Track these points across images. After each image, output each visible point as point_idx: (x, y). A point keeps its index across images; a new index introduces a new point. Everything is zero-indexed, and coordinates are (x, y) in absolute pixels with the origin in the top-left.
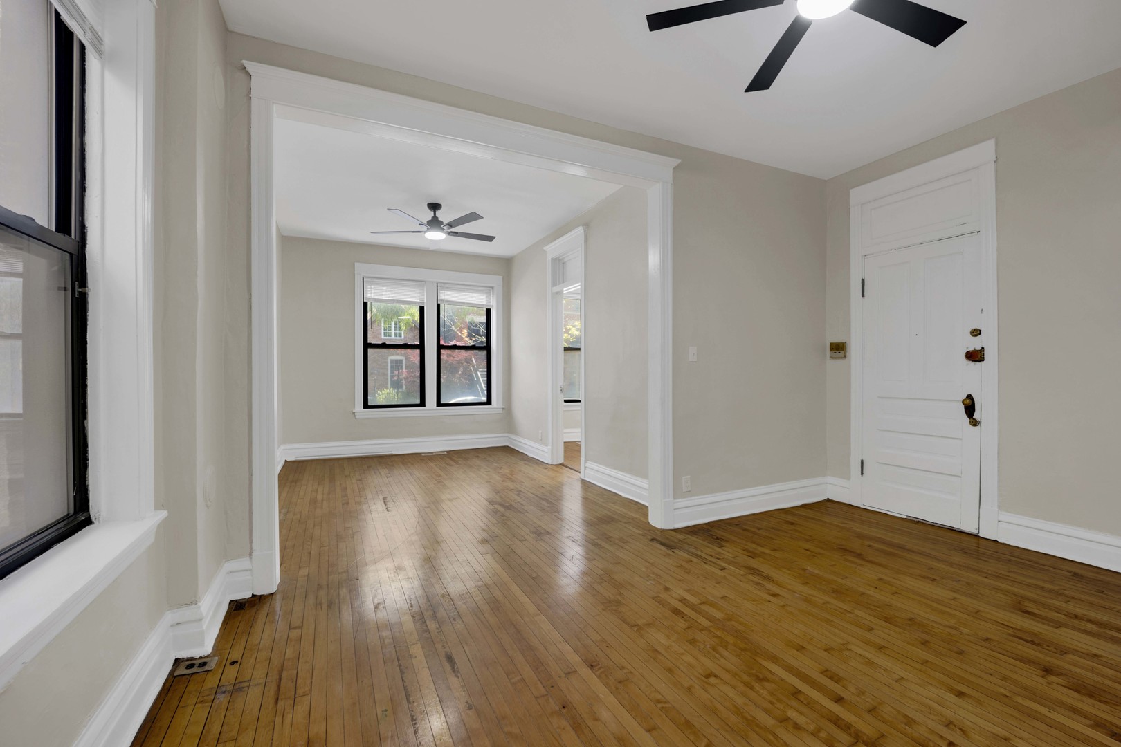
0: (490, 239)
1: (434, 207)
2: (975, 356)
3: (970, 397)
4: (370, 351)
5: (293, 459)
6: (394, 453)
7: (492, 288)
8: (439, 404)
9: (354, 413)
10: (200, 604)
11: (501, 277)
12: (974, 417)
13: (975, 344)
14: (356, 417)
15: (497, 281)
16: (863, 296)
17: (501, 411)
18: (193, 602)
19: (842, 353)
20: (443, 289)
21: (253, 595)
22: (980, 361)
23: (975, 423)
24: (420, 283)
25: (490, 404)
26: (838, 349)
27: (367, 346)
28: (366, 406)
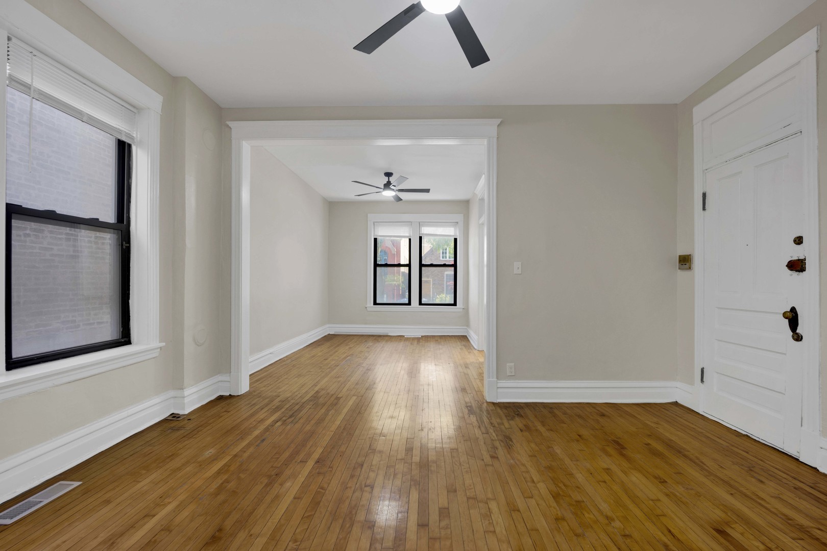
0: (427, 191)
1: (388, 175)
2: (797, 266)
3: (793, 310)
4: (378, 269)
5: (333, 333)
6: (389, 334)
7: (457, 223)
8: (420, 304)
9: (366, 307)
10: (185, 390)
11: (462, 215)
12: (797, 331)
13: (796, 253)
14: (368, 310)
15: (459, 218)
16: (704, 209)
17: (461, 310)
18: (182, 389)
19: (688, 264)
20: (424, 226)
21: (230, 395)
22: (799, 271)
23: (798, 338)
24: (409, 223)
25: (456, 306)
26: (685, 261)
27: (376, 265)
28: (375, 303)
